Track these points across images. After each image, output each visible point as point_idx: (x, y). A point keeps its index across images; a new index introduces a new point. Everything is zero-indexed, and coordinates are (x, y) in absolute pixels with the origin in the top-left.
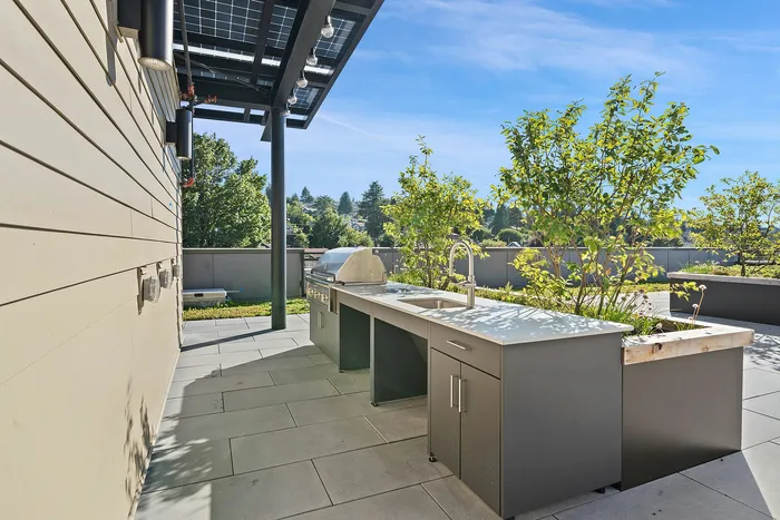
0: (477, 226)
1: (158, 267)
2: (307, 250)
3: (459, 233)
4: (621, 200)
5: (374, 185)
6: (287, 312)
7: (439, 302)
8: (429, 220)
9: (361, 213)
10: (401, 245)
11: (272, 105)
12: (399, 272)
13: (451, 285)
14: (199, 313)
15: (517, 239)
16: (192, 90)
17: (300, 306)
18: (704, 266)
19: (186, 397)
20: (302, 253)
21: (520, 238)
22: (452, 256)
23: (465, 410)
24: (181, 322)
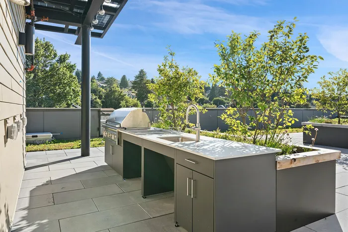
0: (201, 96)
1: (14, 119)
2: (102, 109)
3: (191, 100)
4: (276, 84)
5: (142, 72)
6: (90, 146)
7: (180, 139)
8: (174, 92)
9: (133, 87)
10: (158, 107)
11: (82, 24)
12: (157, 122)
13: (187, 129)
14: (36, 147)
15: (223, 103)
16: (33, 13)
17: (98, 142)
18: (320, 119)
19: (31, 197)
20: (99, 111)
21: (225, 103)
22: (188, 112)
23: (195, 197)
24: (25, 153)
